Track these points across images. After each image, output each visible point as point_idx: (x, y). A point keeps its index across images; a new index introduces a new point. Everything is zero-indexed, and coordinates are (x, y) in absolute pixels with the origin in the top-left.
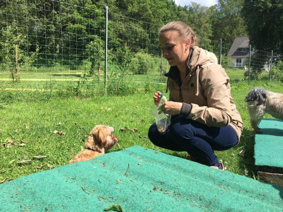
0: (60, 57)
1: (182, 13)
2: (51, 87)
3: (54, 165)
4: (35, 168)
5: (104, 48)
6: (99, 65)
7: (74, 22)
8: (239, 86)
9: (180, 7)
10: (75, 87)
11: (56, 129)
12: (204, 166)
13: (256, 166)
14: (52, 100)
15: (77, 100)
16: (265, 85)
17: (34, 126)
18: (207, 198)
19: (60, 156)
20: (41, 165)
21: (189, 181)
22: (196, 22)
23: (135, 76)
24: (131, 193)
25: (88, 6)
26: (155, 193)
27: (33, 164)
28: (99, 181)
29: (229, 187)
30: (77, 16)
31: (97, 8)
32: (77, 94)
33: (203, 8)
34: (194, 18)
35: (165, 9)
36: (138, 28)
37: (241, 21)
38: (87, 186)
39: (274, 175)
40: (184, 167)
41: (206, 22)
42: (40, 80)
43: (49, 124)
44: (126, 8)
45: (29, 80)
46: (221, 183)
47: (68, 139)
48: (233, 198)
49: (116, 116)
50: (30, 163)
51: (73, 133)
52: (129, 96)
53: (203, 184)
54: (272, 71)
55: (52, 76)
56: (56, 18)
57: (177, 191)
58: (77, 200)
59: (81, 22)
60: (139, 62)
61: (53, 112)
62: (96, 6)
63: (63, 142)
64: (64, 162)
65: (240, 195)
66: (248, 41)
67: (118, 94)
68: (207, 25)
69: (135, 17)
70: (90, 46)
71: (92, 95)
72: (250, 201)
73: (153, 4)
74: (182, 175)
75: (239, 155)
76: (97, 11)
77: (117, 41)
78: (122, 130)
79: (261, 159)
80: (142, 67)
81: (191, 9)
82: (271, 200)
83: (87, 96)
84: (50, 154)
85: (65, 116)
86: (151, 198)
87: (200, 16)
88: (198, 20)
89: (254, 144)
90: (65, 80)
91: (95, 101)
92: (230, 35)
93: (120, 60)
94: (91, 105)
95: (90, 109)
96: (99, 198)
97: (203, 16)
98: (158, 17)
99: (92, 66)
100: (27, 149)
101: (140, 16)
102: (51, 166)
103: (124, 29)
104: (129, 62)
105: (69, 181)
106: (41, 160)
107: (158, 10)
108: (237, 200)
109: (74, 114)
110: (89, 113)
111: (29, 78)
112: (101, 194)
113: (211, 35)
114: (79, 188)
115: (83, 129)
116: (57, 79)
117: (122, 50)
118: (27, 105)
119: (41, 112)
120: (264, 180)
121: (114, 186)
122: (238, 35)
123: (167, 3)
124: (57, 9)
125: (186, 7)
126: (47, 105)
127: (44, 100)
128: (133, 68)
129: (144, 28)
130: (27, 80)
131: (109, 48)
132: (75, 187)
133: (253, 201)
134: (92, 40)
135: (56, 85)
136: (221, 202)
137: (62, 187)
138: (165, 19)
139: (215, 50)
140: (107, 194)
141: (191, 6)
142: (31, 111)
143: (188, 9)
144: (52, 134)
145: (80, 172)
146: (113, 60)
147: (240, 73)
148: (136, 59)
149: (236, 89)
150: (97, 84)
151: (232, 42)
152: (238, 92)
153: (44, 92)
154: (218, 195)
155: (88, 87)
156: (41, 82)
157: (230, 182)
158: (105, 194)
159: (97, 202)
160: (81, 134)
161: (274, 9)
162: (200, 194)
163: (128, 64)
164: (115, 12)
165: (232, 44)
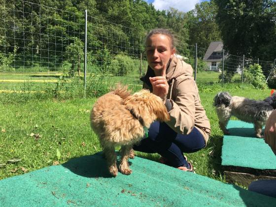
0: (39, 59)
1: (161, 17)
2: (28, 89)
3: (29, 169)
4: (9, 172)
5: (84, 51)
6: (79, 67)
7: (54, 24)
8: (213, 89)
9: (158, 11)
10: (54, 89)
11: (33, 132)
12: (172, 167)
13: (223, 166)
14: (30, 102)
15: (56, 102)
16: (237, 87)
17: (10, 129)
18: (171, 199)
19: (36, 159)
20: (16, 169)
21: (156, 182)
22: (174, 27)
23: (115, 77)
24: (100, 196)
25: (69, 8)
26: (123, 195)
27: (8, 167)
28: (69, 185)
29: (192, 188)
30: (57, 18)
31: (77, 10)
32: (56, 96)
33: (180, 14)
34: (173, 22)
35: (145, 13)
36: (118, 31)
37: (216, 26)
38: (57, 190)
39: (239, 175)
40: (153, 169)
41: (184, 27)
42: (18, 81)
43: (26, 127)
44: (106, 11)
46: (185, 184)
47: (45, 142)
48: (194, 198)
50: (4, 167)
51: (49, 136)
53: (168, 186)
54: (244, 74)
55: (30, 78)
56: (36, 19)
57: (143, 193)
58: (46, 204)
59: (60, 24)
60: (118, 64)
61: (30, 114)
62: (76, 8)
63: (39, 145)
64: (39, 165)
65: (200, 195)
66: (222, 45)
67: (97, 96)
68: (185, 30)
69: (115, 20)
70: (70, 48)
71: (71, 97)
72: (209, 201)
73: (133, 8)
74: (150, 177)
75: (208, 155)
76: (77, 13)
77: (97, 43)
79: (227, 159)
80: (122, 69)
81: (169, 14)
82: (228, 200)
83: (66, 98)
84: (25, 157)
85: (43, 118)
86: (118, 201)
87: (178, 21)
88: (176, 24)
89: (222, 144)
90: (43, 81)
91: (74, 103)
92: (205, 39)
93: (100, 62)
94: (70, 107)
95: (68, 111)
96: (68, 202)
97: (181, 21)
98: (138, 21)
99: (73, 67)
100: (2, 153)
101: (121, 19)
102: (26, 170)
103: (104, 32)
104: (108, 64)
105: (40, 186)
106: (16, 163)
107: (138, 14)
108: (198, 199)
109: (52, 116)
110: (67, 115)
111: (8, 79)
112: (71, 199)
113: (188, 39)
114: (49, 192)
115: (60, 131)
116: (36, 80)
117: (103, 52)
118: (4, 108)
119: (18, 115)
121: (83, 190)
122: (214, 39)
123: (146, 7)
124: (37, 10)
125: (164, 12)
126: (25, 106)
127: (21, 101)
128: (113, 69)
129: (124, 31)
130: (4, 81)
131: (89, 50)
132: (45, 192)
133: (212, 200)
134: (72, 41)
135: (34, 87)
136: (182, 202)
137: (33, 191)
138: (144, 23)
139: (191, 54)
140: (76, 198)
141: (170, 11)
142: (8, 113)
143: (166, 14)
144: (28, 137)
145: (51, 177)
146: (93, 62)
147: (214, 76)
148: (116, 61)
149: (211, 91)
150: (76, 87)
151: (208, 46)
152: (212, 94)
153: (22, 94)
154: (181, 195)
155: (67, 89)
156: (19, 83)
157: (193, 182)
158: (74, 198)
159: (66, 205)
160: (58, 137)
161: (245, 16)
162: (165, 195)
163: (108, 66)
164: (95, 15)
165: (207, 48)
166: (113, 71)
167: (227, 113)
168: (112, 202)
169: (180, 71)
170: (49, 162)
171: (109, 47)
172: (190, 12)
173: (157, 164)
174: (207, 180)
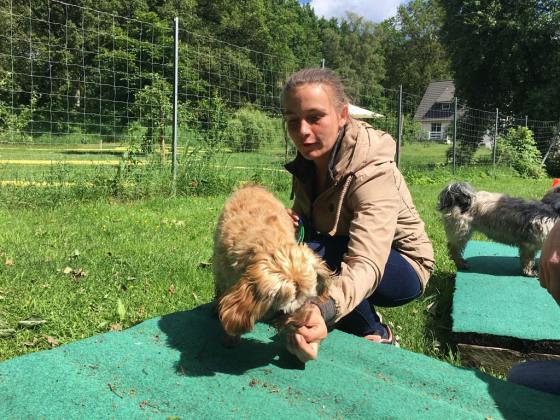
0: (80, 118)
1: (329, 32)
2: (60, 178)
3: (62, 339)
4: (21, 347)
5: (172, 101)
6: (162, 133)
7: (111, 45)
8: (434, 178)
9: (323, 20)
10: (111, 179)
11: (69, 264)
13: (454, 333)
14: (63, 205)
15: (115, 205)
16: (484, 175)
17: (23, 259)
18: (349, 399)
19: (75, 320)
20: (36, 340)
21: (319, 366)
22: (355, 52)
23: (234, 155)
24: (206, 393)
25: (141, 14)
26: (252, 391)
27: (19, 336)
28: (143, 371)
29: (393, 377)
30: (117, 33)
31: (157, 19)
32: (115, 193)
33: (367, 25)
34: (353, 43)
35: (295, 24)
36: (241, 60)
37: (440, 51)
38: (119, 381)
39: (488, 351)
41: (376, 52)
42: (40, 162)
43: (55, 255)
44: (217, 21)
45: (17, 162)
46: (379, 369)
47: (93, 284)
48: (398, 397)
49: (194, 238)
50: (12, 336)
51: (102, 273)
52: (221, 197)
53: (345, 372)
54: (498, 148)
55: (62, 156)
56: (74, 38)
57: (294, 387)
58: (98, 409)
59: (125, 46)
60: (242, 127)
61: (64, 228)
62: (156, 15)
63: (82, 290)
64: (82, 332)
65: (410, 391)
66: (453, 89)
67: (198, 193)
68: (376, 57)
69: (235, 37)
70: (143, 94)
71: (146, 194)
72: (427, 403)
73: (271, 14)
75: (425, 312)
76: (158, 25)
77: (198, 85)
78: (204, 266)
79: (465, 319)
80: (249, 138)
81: (345, 27)
82: (466, 400)
83: (136, 197)
84: (53, 316)
85: (89, 237)
86: (243, 403)
87: (362, 39)
88: (359, 47)
89: (453, 290)
90: (89, 163)
91: (151, 206)
92: (419, 76)
93: (204, 123)
94: (144, 215)
95: (140, 222)
96: (142, 405)
97: (369, 40)
98: (282, 41)
99: (149, 134)
100: (8, 307)
101: (246, 36)
102: (56, 341)
103: (213, 62)
104: (222, 128)
105: (85, 372)
106: (35, 328)
107: (281, 26)
108: (405, 400)
109: (108, 234)
110: (138, 230)
111: (18, 158)
112: (147, 398)
113: (383, 77)
114: (104, 385)
115: (125, 263)
116: (75, 161)
117: (211, 104)
118: (10, 216)
119: (40, 230)
121: (172, 380)
122: (436, 77)
123: (299, 12)
124: (77, 19)
125: (334, 21)
126: (52, 214)
127: (45, 204)
128: (232, 140)
129: (253, 61)
130: (11, 162)
131: (182, 99)
132: (95, 384)
133: (433, 401)
134: (148, 82)
135: (72, 175)
136: (373, 405)
137: (70, 384)
138: (294, 43)
139: (390, 106)
140: (158, 396)
141: (346, 19)
142: (19, 228)
143: (339, 26)
144: (60, 275)
145: (108, 354)
146: (190, 123)
147: (437, 152)
148: (237, 122)
149: (430, 182)
150: (155, 173)
151: (423, 91)
152: (432, 188)
153: (47, 188)
154: (370, 392)
155: (138, 178)
156: (40, 167)
157: (395, 366)
158: (153, 397)
159: (138, 412)
160: (119, 275)
161: (501, 29)
162: (338, 391)
163: (220, 132)
164: (195, 27)
165: (422, 95)
166: (230, 142)
167: (464, 226)
168: (230, 404)
170: (102, 325)
171: (223, 92)
172: (386, 22)
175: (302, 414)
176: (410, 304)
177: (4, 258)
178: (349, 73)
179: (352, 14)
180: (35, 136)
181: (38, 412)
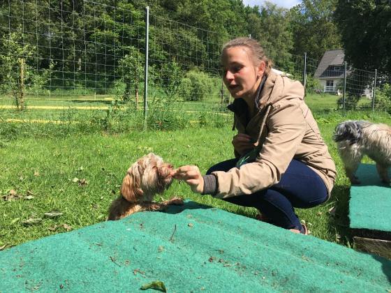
0: (82, 77)
1: (253, 16)
2: (69, 118)
3: (73, 226)
4: (46, 231)
5: (144, 65)
6: (136, 87)
7: (102, 28)
8: (329, 119)
9: (248, 7)
10: (103, 119)
11: (77, 176)
13: (351, 229)
14: (71, 136)
15: (106, 137)
16: (365, 117)
17: (46, 171)
18: (283, 273)
19: (82, 213)
20: (56, 226)
21: (258, 249)
22: (271, 30)
23: (186, 103)
24: (179, 265)
25: (122, 6)
26: (211, 265)
27: (45, 223)
28: (134, 248)
29: (313, 258)
30: (106, 19)
31: (133, 9)
32: (106, 128)
33: (280, 10)
34: (269, 24)
35: (229, 11)
36: (191, 37)
37: (334, 28)
38: (117, 255)
39: (377, 242)
40: (252, 230)
41: (287, 29)
42: (56, 108)
43: (67, 169)
44: (174, 9)
45: (40, 107)
46: (302, 252)
47: (93, 190)
48: (318, 272)
50: (40, 223)
51: (99, 182)
52: (178, 131)
53: (277, 254)
54: (376, 98)
56: (77, 23)
57: (241, 263)
58: (104, 274)
59: (111, 28)
60: (191, 84)
61: (72, 152)
62: (132, 6)
63: (86, 194)
64: (86, 221)
65: (327, 269)
66: (343, 55)
67: (162, 128)
68: (287, 33)
69: (187, 21)
70: (124, 61)
71: (127, 129)
72: (341, 278)
73: (212, 4)
74: (249, 241)
75: (327, 214)
76: (134, 12)
77: (161, 54)
79: (358, 220)
80: (196, 91)
81: (264, 12)
82: (370, 277)
83: (120, 131)
84: (67, 210)
85: (89, 158)
86: (205, 273)
87: (276, 20)
88: (274, 26)
89: (349, 198)
90: (89, 108)
91: (130, 137)
92: (317, 47)
93: (165, 82)
94: (125, 143)
95: (123, 148)
96: (134, 272)
97: (281, 21)
98: (219, 22)
99: (128, 88)
100: (36, 203)
101: (194, 20)
102: (69, 227)
103: (171, 38)
104: (178, 84)
105: (94, 248)
106: (55, 218)
107: (219, 12)
108: (324, 275)
109: (102, 156)
110: (122, 153)
111: (40, 105)
112: (138, 267)
113: (292, 47)
114: (107, 257)
115: (114, 176)
117: (169, 67)
118: (36, 143)
119: (56, 153)
120: (361, 249)
121: (154, 255)
122: (330, 47)
123: (231, 2)
124: (79, 9)
125: (256, 8)
126: (64, 142)
127: (60, 135)
128: (184, 92)
129: (199, 37)
130: (36, 107)
131: (151, 64)
132: (101, 256)
133: (345, 277)
134: (127, 52)
135: (77, 115)
136: (301, 278)
137: (84, 256)
138: (228, 24)
139: (296, 68)
140: (145, 266)
141: (265, 6)
142: (42, 151)
143: (260, 11)
144: (70, 183)
145: (108, 236)
146: (156, 81)
147: (331, 101)
148: (188, 80)
149: (326, 122)
150: (133, 115)
151: (321, 57)
152: (328, 126)
153: (61, 125)
154: (298, 268)
155: (121, 119)
156: (56, 110)
157: (315, 250)
158: (142, 266)
159: (132, 277)
160: (110, 184)
161: (379, 12)
162: (273, 267)
163: (176, 87)
164: (159, 14)
165: (320, 60)
166: (183, 94)
168: (196, 273)
169: (280, 93)
170: (100, 217)
171: (178, 59)
172: (294, 8)
173: (258, 222)
174: (335, 247)
175: (249, 282)
176: (317, 207)
177: (33, 171)
178: (267, 45)
179: (269, 3)
180: (53, 90)
181: (63, 274)
